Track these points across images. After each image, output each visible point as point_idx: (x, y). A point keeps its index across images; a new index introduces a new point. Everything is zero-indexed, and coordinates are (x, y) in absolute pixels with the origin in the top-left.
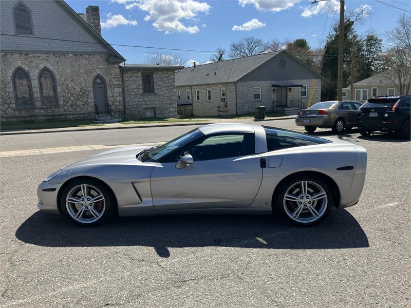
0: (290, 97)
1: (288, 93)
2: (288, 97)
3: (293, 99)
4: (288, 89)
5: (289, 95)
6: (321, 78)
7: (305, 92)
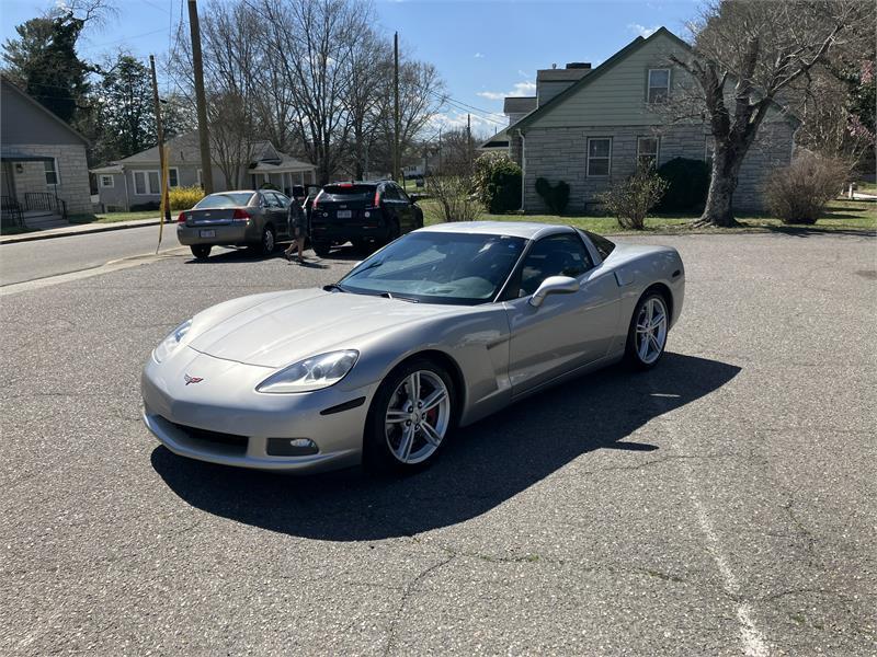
0: (22, 186)
1: (16, 175)
2: (18, 186)
3: (29, 190)
4: (14, 168)
5: (17, 180)
6: (86, 144)
7: (55, 174)
